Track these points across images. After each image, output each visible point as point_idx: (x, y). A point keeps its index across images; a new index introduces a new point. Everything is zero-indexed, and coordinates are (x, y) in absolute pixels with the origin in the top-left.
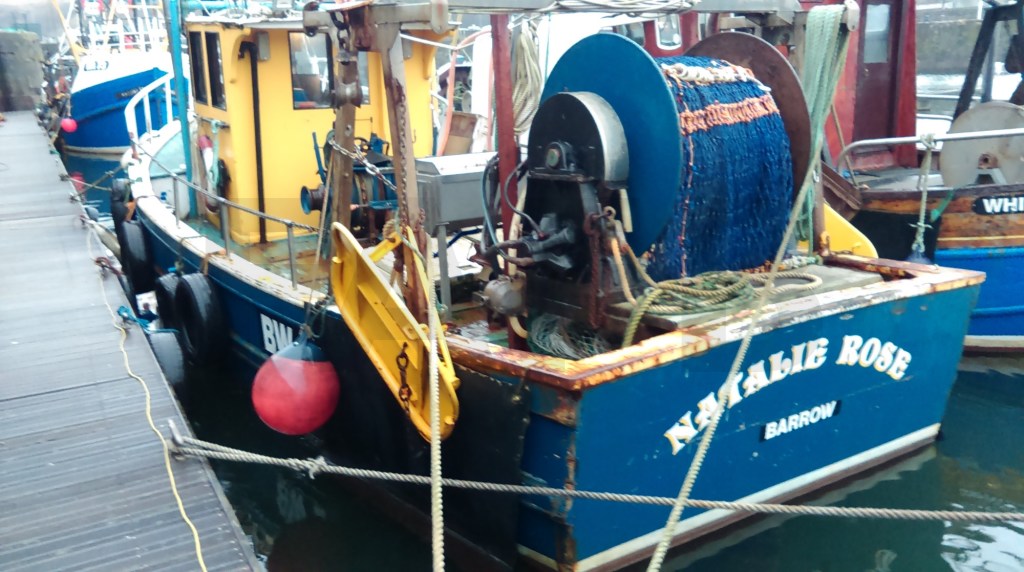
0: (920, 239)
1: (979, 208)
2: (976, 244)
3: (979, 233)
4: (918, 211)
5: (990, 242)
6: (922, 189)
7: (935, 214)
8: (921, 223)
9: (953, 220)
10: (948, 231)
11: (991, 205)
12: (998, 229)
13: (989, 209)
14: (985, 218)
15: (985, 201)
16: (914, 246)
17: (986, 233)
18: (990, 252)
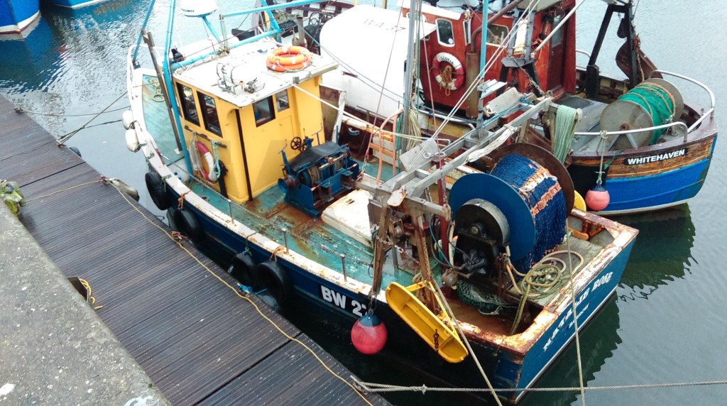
0: (600, 179)
1: (626, 163)
2: (624, 177)
3: (625, 173)
4: (599, 165)
5: (630, 176)
6: (600, 155)
7: (606, 166)
8: (601, 172)
9: (614, 168)
10: (611, 172)
11: (631, 161)
12: (634, 170)
13: (630, 163)
14: (628, 166)
15: (629, 160)
16: (597, 182)
17: (628, 172)
18: (629, 180)
